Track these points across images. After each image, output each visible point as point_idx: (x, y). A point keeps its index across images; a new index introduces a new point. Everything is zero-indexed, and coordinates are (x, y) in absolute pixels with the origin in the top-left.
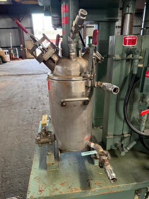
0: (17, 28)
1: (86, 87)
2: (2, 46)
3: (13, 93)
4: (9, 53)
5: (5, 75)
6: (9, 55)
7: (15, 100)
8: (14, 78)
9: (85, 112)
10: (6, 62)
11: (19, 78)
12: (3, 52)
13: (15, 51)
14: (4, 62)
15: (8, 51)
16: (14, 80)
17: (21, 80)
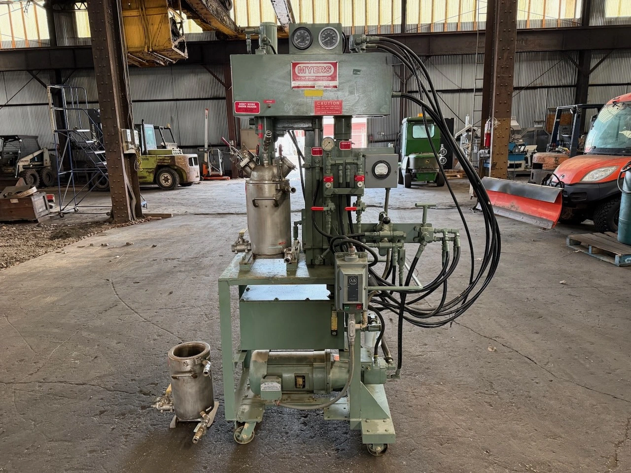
0: (224, 98)
1: (277, 190)
2: (183, 144)
3: (203, 249)
4: (200, 161)
5: (186, 214)
6: (198, 167)
7: (206, 261)
8: (208, 220)
9: (276, 213)
10: (190, 184)
11: (219, 220)
12: (184, 158)
13: (214, 157)
14: (186, 183)
15: (196, 155)
16: (209, 224)
17: (224, 224)
